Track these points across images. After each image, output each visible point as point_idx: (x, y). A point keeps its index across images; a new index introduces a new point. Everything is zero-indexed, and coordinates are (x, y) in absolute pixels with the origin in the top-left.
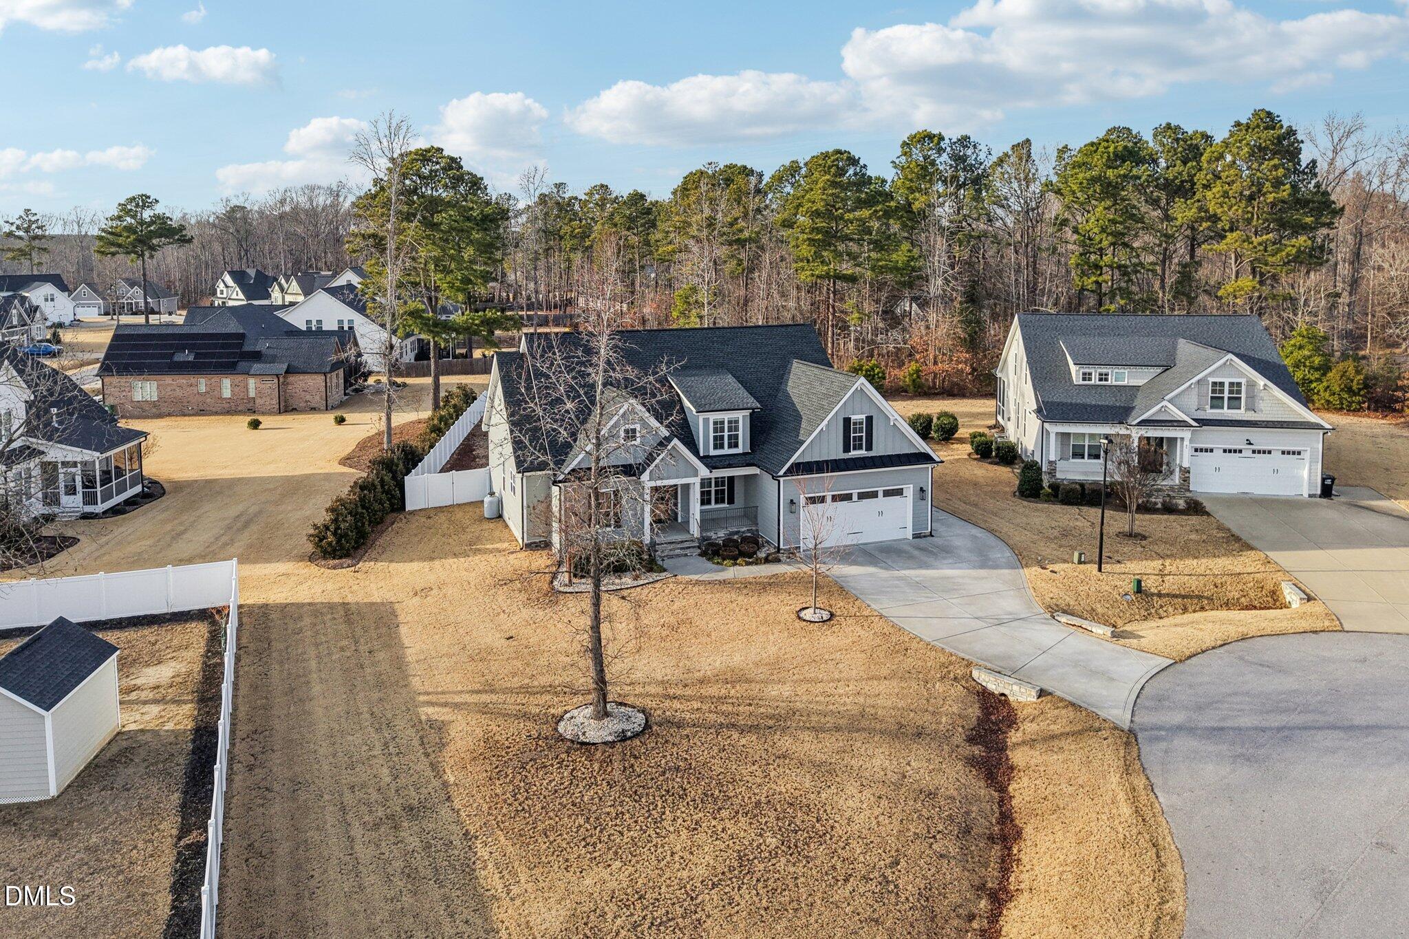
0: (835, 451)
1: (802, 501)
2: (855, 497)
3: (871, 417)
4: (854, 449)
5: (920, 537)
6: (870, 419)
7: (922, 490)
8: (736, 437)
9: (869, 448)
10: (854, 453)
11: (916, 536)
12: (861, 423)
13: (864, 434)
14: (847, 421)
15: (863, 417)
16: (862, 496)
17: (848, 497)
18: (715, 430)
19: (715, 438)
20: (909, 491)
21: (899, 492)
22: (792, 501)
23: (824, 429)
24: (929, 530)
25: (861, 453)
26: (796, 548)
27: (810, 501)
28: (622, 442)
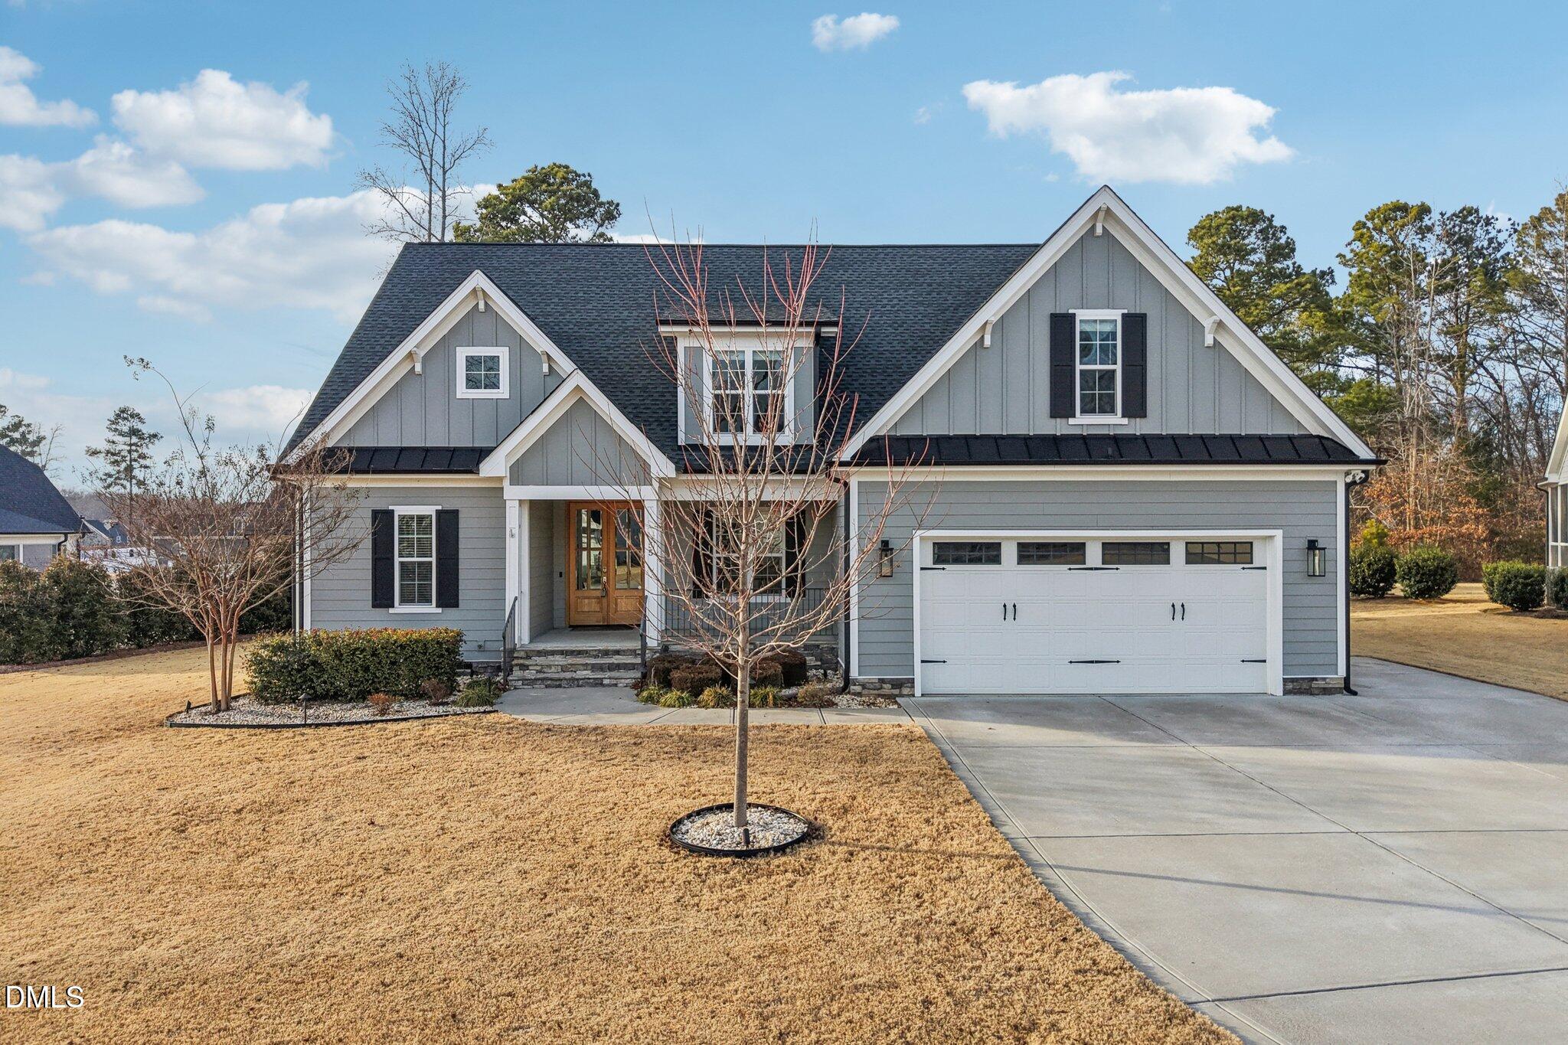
1: (921, 554)
2: (1094, 555)
3: (1142, 318)
4: (1088, 408)
5: (1309, 692)
6: (1135, 325)
7: (1312, 545)
8: (779, 402)
9: (1136, 407)
10: (1083, 422)
11: (1296, 687)
12: (1108, 335)
13: (1118, 368)
14: (1061, 325)
15: (1116, 315)
16: (1118, 553)
17: (1070, 553)
18: (719, 382)
19: (720, 402)
20: (1272, 551)
21: (1239, 553)
22: (885, 543)
23: (987, 342)
24: (1342, 672)
25: (1114, 422)
26: (898, 684)
27: (947, 554)
28: (462, 391)
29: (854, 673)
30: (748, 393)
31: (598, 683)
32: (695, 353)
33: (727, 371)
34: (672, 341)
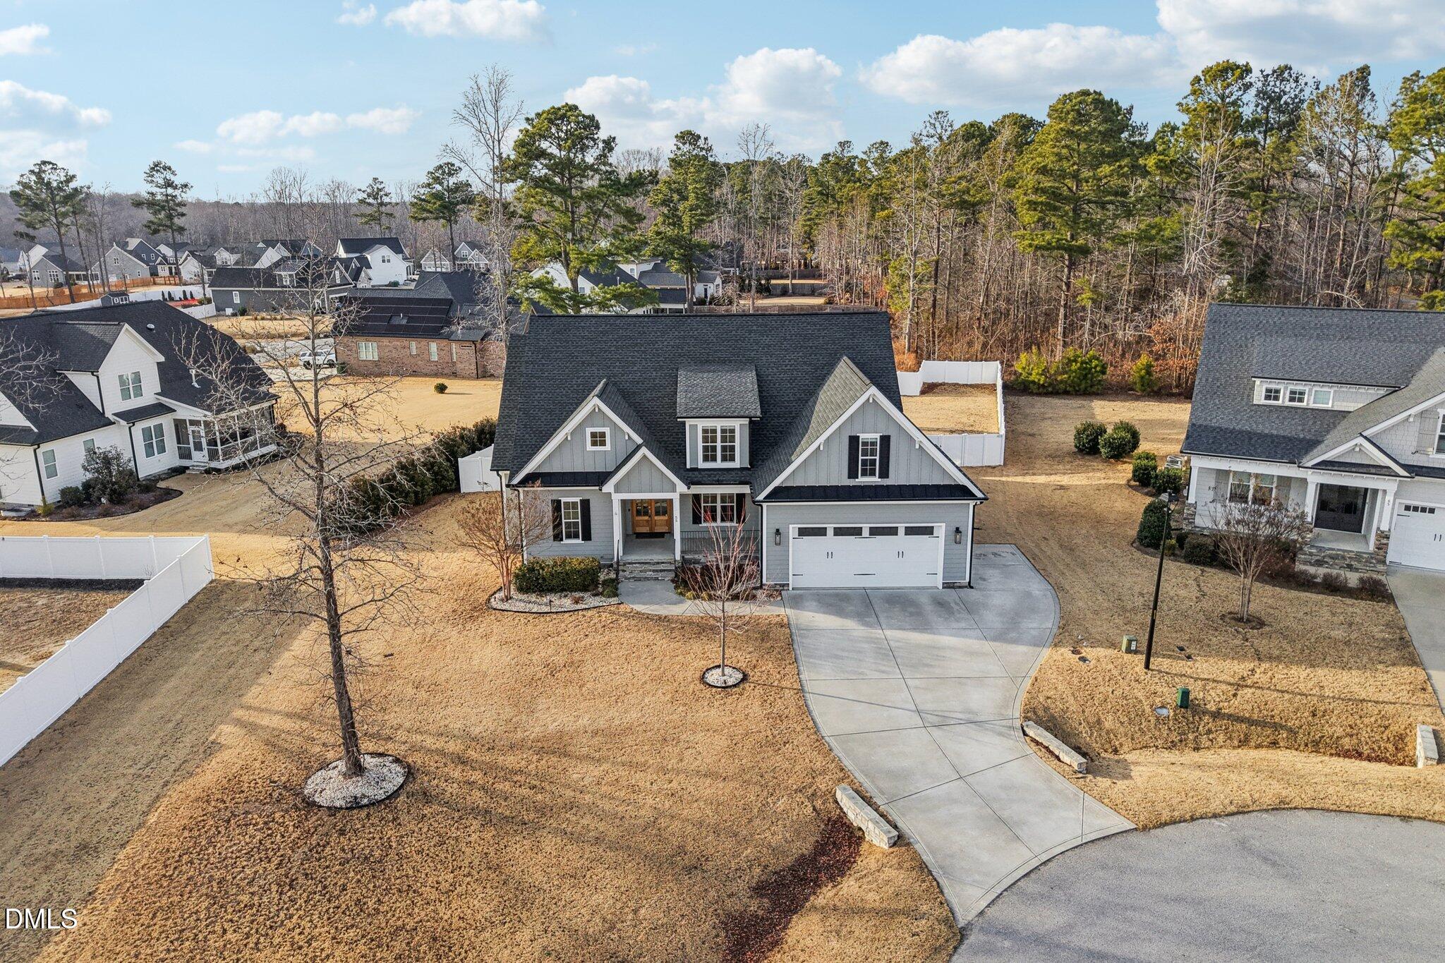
0: (838, 476)
1: (793, 530)
2: (866, 533)
3: (888, 437)
4: (864, 474)
5: (953, 587)
6: (886, 440)
7: (958, 530)
8: (732, 448)
9: (884, 474)
10: (862, 480)
11: (947, 586)
12: (873, 444)
13: (877, 458)
14: (854, 440)
15: (877, 436)
16: (874, 532)
17: (857, 532)
18: (705, 439)
19: (705, 449)
20: (941, 530)
21: (928, 531)
22: (778, 530)
23: (821, 448)
24: (968, 580)
25: (875, 480)
26: (783, 585)
27: (803, 532)
28: (589, 448)
29: (764, 581)
30: (719, 444)
31: (657, 579)
32: (694, 427)
33: (709, 435)
34: (684, 423)
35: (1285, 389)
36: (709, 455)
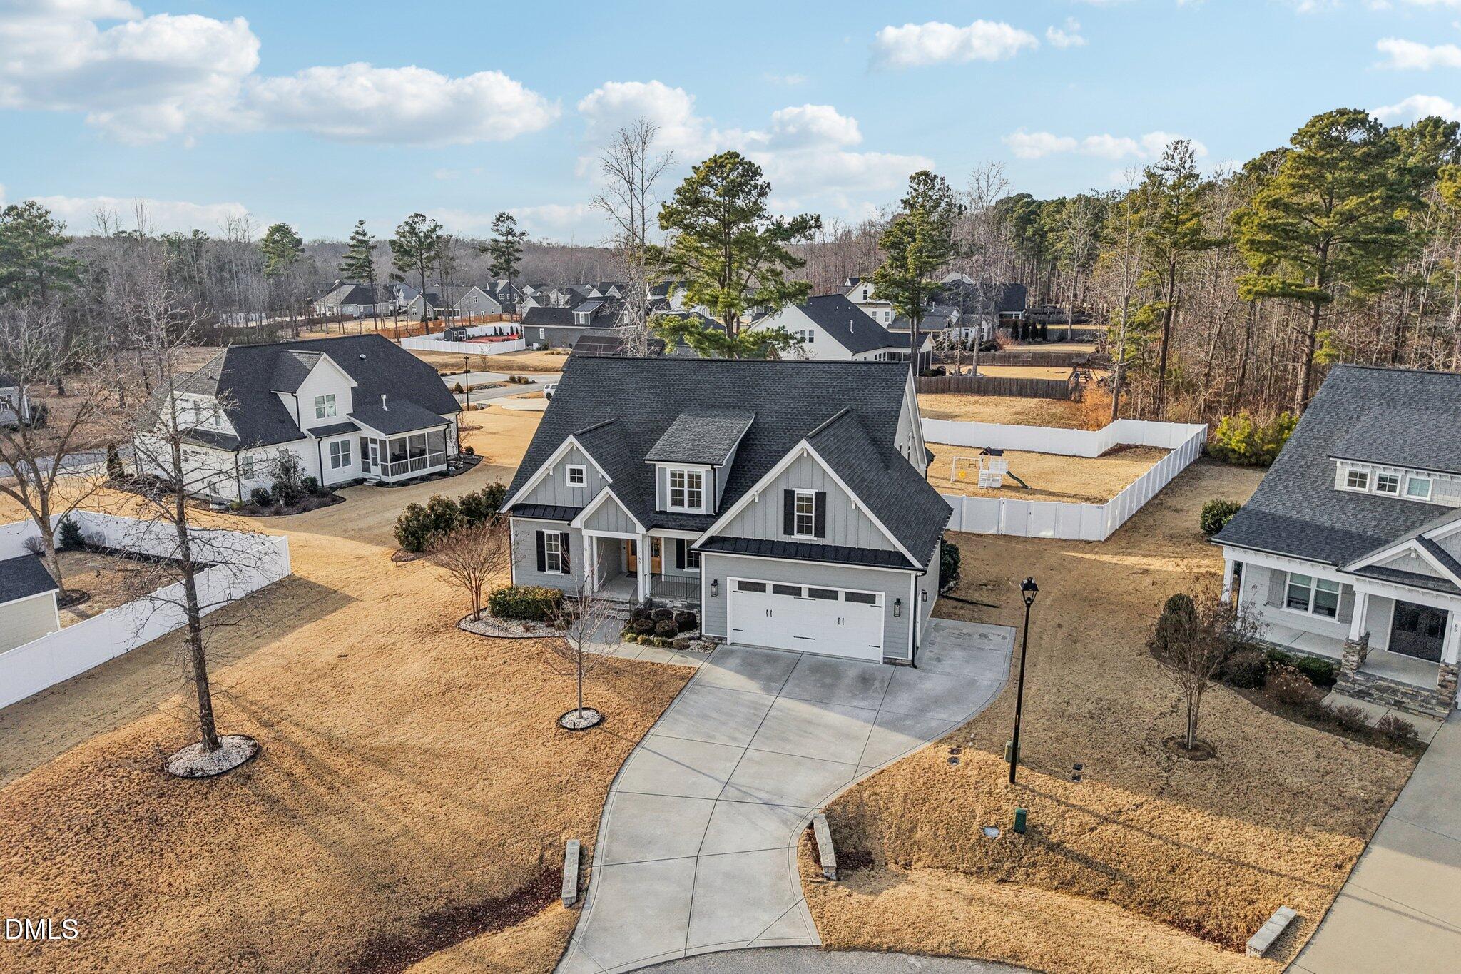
0: (772, 530)
1: (731, 583)
2: (805, 593)
3: (824, 494)
4: (800, 531)
5: (895, 664)
6: (821, 497)
7: (898, 602)
8: (699, 494)
9: (820, 532)
10: (798, 537)
11: (889, 661)
12: (809, 500)
13: (813, 515)
14: (789, 495)
15: (812, 492)
16: (814, 594)
17: (796, 592)
18: (673, 483)
19: (674, 493)
20: (882, 599)
21: (870, 599)
22: (716, 581)
23: (757, 500)
24: (910, 658)
25: (809, 538)
26: (721, 639)
27: (743, 586)
28: (569, 483)
29: (703, 633)
30: (686, 489)
32: (663, 470)
33: (677, 479)
35: (1373, 474)
36: (677, 499)
